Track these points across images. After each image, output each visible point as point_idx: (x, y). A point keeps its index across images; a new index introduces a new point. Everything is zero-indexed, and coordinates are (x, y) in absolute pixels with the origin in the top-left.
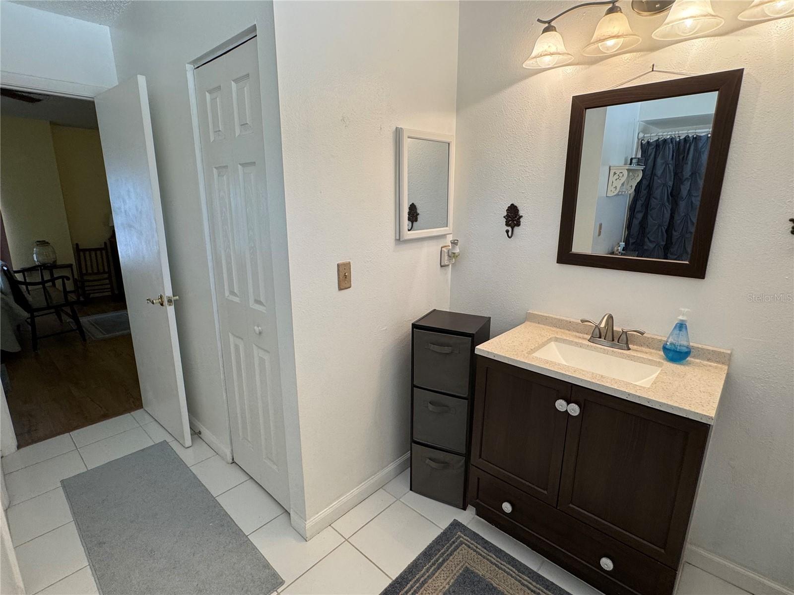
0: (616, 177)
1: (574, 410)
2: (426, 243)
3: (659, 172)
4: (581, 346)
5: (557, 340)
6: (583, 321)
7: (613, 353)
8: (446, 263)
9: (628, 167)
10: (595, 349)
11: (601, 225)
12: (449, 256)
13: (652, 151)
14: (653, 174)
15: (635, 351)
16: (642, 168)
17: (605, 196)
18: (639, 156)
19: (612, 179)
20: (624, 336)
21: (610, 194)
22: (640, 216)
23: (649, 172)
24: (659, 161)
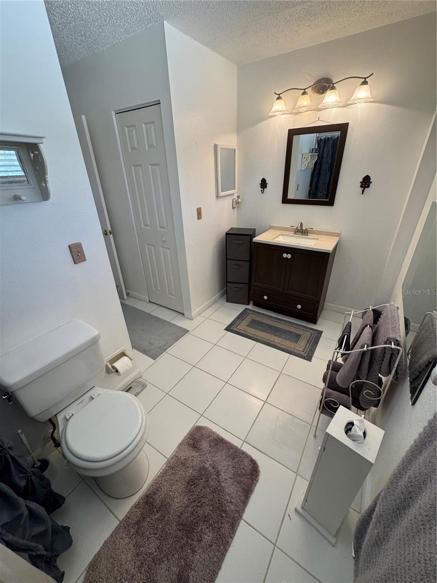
0: (305, 159)
1: (289, 256)
2: (227, 198)
3: (325, 156)
4: (291, 236)
5: (282, 235)
6: (292, 226)
7: (303, 238)
8: (235, 206)
9: (310, 154)
10: (296, 237)
11: (298, 185)
12: (236, 203)
13: (322, 143)
14: (322, 157)
15: (310, 236)
16: (317, 154)
17: (300, 169)
18: (316, 147)
19: (304, 160)
20: (306, 231)
21: (303, 169)
22: (316, 179)
23: (320, 156)
24: (326, 150)
